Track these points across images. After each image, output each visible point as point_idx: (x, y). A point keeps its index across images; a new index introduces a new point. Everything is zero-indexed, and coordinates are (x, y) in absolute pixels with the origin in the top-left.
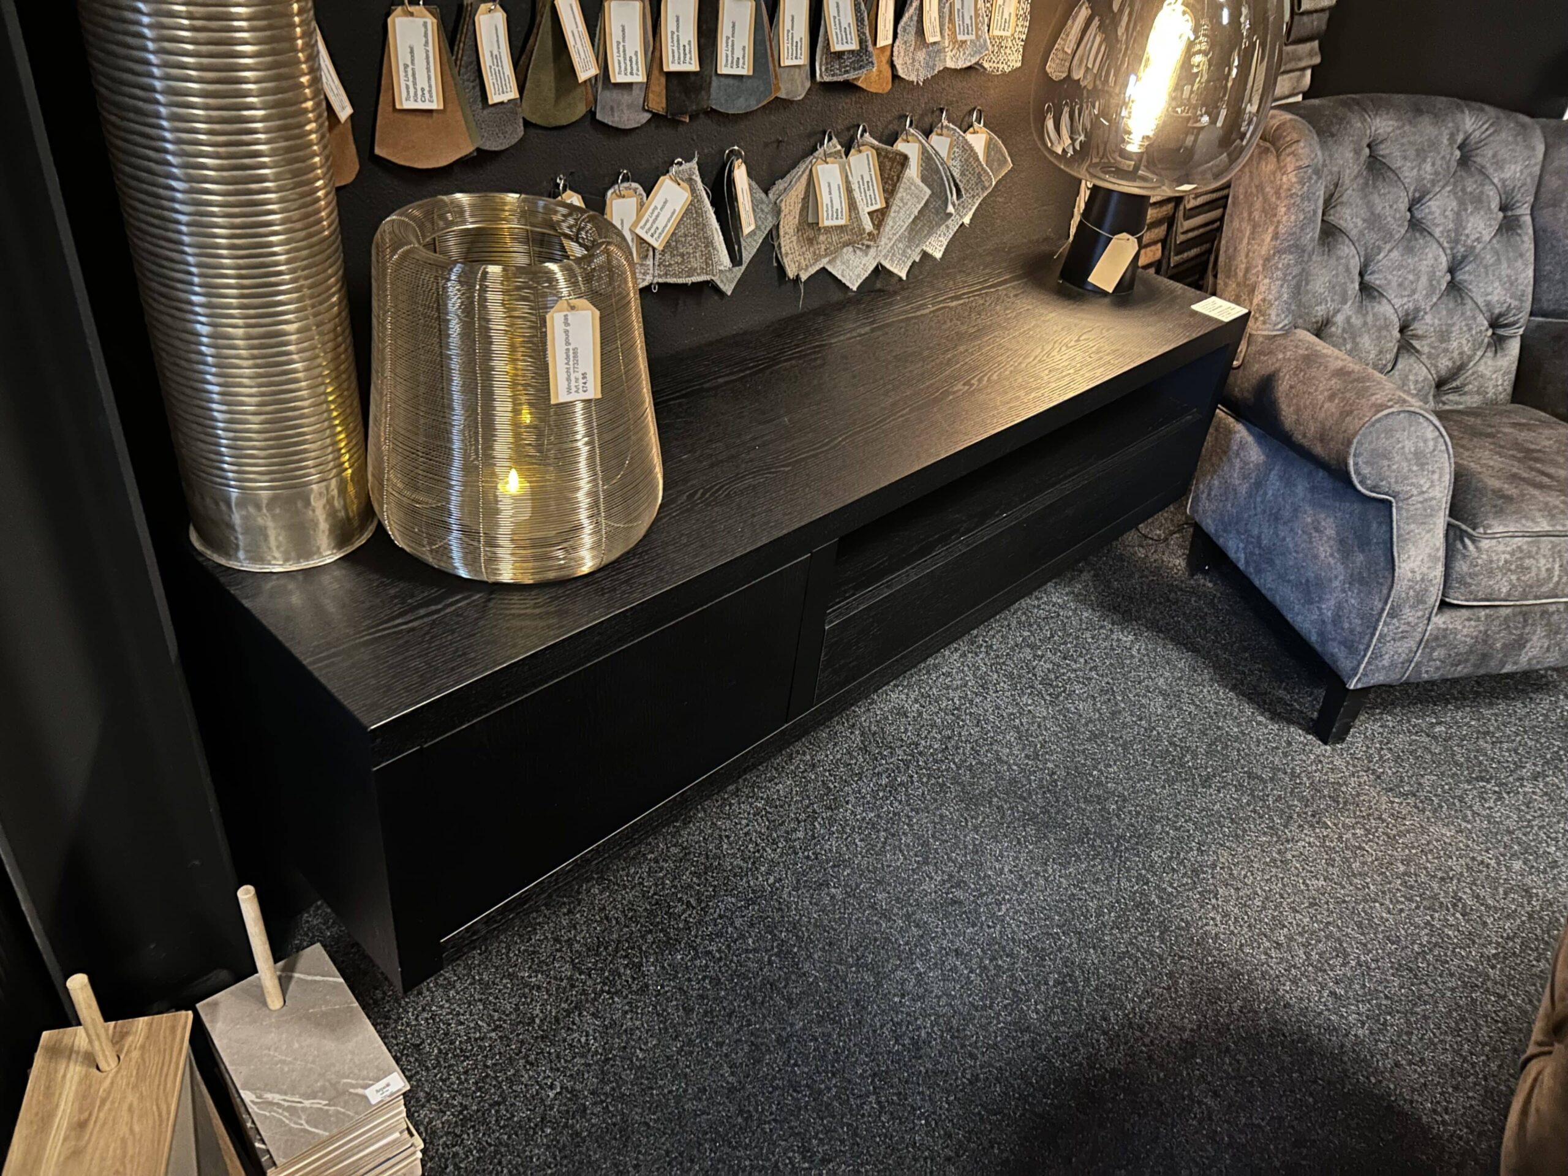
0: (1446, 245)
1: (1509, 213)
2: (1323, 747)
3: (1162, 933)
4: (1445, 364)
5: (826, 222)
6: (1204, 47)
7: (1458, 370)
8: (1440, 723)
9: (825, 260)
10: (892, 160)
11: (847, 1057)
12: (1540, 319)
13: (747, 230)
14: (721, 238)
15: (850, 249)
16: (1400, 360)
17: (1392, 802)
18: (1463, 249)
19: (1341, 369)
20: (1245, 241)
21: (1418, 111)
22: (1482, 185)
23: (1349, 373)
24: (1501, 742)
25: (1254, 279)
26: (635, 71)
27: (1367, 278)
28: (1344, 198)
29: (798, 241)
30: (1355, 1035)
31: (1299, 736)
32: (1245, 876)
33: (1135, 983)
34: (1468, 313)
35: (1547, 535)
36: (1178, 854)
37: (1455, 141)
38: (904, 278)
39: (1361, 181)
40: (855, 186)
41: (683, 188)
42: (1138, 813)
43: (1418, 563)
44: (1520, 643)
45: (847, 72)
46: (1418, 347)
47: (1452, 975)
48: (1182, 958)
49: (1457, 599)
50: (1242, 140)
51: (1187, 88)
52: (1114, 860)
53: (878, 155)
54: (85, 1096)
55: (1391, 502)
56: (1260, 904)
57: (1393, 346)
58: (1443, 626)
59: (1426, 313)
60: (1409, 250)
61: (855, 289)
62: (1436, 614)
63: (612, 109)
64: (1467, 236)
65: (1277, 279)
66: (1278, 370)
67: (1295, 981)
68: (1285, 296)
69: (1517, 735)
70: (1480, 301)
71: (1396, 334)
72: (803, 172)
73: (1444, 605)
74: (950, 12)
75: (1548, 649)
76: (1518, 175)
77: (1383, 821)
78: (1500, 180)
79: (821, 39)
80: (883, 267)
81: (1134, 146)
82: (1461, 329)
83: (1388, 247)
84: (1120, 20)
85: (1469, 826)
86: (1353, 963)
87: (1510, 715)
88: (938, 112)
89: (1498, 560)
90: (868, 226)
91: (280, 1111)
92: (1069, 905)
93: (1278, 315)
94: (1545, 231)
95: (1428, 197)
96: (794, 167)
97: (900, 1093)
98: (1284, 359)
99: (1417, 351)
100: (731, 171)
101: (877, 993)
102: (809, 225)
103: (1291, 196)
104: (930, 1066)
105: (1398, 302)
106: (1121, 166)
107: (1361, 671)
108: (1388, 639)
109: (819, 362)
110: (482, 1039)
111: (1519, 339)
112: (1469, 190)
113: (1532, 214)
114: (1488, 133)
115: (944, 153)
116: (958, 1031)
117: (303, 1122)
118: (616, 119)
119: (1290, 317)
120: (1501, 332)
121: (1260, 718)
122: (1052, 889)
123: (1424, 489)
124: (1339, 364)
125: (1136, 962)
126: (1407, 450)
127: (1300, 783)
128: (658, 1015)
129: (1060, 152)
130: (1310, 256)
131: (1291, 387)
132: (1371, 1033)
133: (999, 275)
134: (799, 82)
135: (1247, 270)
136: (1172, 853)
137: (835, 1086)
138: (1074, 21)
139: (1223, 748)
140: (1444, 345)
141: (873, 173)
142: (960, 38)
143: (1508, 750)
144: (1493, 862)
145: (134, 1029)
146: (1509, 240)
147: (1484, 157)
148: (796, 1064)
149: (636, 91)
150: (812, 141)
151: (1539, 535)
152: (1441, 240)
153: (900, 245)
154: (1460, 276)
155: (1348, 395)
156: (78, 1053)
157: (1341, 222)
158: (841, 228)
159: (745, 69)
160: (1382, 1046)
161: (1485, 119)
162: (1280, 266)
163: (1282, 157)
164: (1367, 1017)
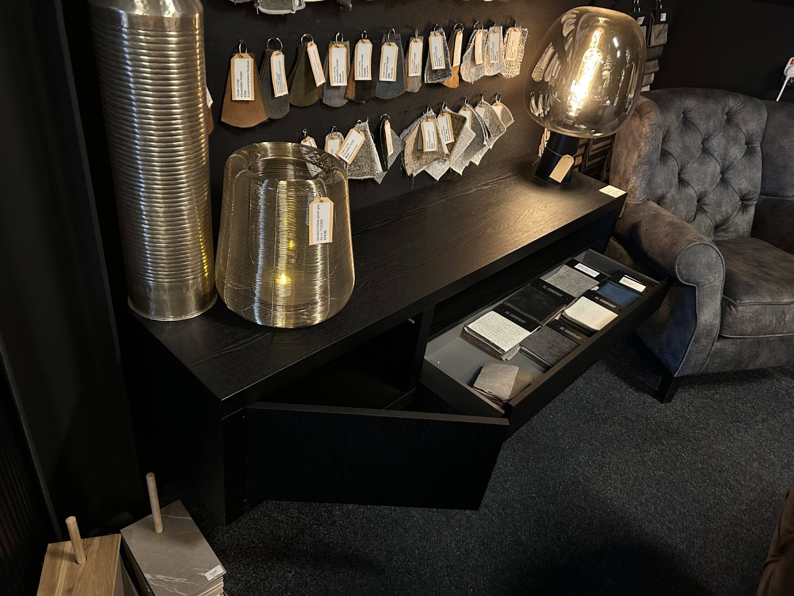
0: (719, 160)
1: (750, 146)
2: (661, 405)
3: (585, 497)
4: (719, 218)
5: (426, 150)
6: (608, 67)
7: (725, 221)
8: (717, 393)
9: (425, 167)
10: (458, 120)
11: (434, 558)
12: (765, 197)
13: (390, 153)
14: (378, 158)
15: (437, 161)
16: (697, 215)
17: (695, 433)
18: (728, 163)
19: (671, 222)
20: (624, 158)
21: (707, 97)
22: (737, 132)
23: (675, 224)
24: (747, 403)
25: (628, 176)
26: (342, 81)
27: (682, 176)
28: (671, 138)
29: (413, 158)
30: (679, 549)
31: (649, 399)
32: (625, 469)
33: (573, 522)
34: (730, 194)
35: (770, 304)
36: (592, 457)
37: (724, 111)
38: (461, 174)
39: (679, 130)
40: (440, 132)
41: (362, 135)
42: (572, 437)
43: (708, 317)
44: (756, 356)
45: (439, 79)
46: (706, 209)
47: (725, 519)
48: (595, 509)
49: (727, 335)
50: (626, 112)
51: (600, 87)
52: (561, 460)
53: (452, 117)
54: (71, 576)
55: (695, 287)
56: (632, 482)
57: (694, 209)
58: (719, 347)
59: (710, 193)
60: (702, 163)
61: (438, 180)
62: (717, 341)
63: (330, 98)
64: (730, 157)
65: (640, 177)
66: (641, 221)
67: (650, 522)
68: (644, 185)
69: (754, 399)
70: (736, 188)
71: (696, 203)
72: (416, 126)
73: (720, 337)
74: (487, 50)
75: (769, 358)
76: (755, 127)
77: (691, 442)
78: (745, 130)
79: (427, 64)
80: (452, 169)
81: (573, 114)
82: (727, 201)
83: (692, 161)
84: (568, 55)
85: (732, 445)
86: (678, 513)
87: (750, 390)
88: (479, 96)
89: (747, 316)
90: (446, 151)
91: (164, 584)
92: (540, 483)
93: (640, 194)
94: (767, 154)
95: (711, 138)
96: (412, 123)
97: (460, 576)
98: (643, 216)
99: (706, 211)
100: (383, 126)
101: (448, 526)
102: (418, 150)
103: (647, 138)
104: (473, 562)
105: (696, 188)
106: (566, 123)
107: (680, 368)
108: (693, 353)
109: (422, 217)
110: (255, 547)
111: (754, 206)
112: (731, 134)
113: (761, 147)
114: (740, 107)
115: (482, 116)
116: (487, 545)
117: (175, 589)
118: (332, 103)
119: (646, 195)
120: (745, 202)
121: (630, 390)
122: (531, 475)
123: (711, 281)
124: (670, 219)
125: (573, 511)
126: (703, 262)
127: (650, 423)
128: (341, 536)
129: (537, 115)
130: (655, 166)
131: (647, 230)
132: (687, 547)
133: (506, 173)
134: (416, 85)
135: (625, 172)
136: (589, 457)
137: (428, 572)
138: (546, 54)
139: (612, 405)
140: (718, 209)
141: (449, 125)
142: (492, 62)
143: (750, 407)
144: (744, 463)
145: (93, 543)
146: (750, 159)
147: (739, 119)
148: (409, 561)
149: (341, 90)
150: (421, 112)
151: (765, 304)
152: (717, 158)
153: (460, 159)
154: (727, 176)
155: (675, 235)
156: (66, 554)
157: (670, 149)
158: (433, 152)
159: (393, 79)
160: (692, 554)
161: (739, 100)
162: (641, 171)
163: (643, 119)
164: (685, 540)
